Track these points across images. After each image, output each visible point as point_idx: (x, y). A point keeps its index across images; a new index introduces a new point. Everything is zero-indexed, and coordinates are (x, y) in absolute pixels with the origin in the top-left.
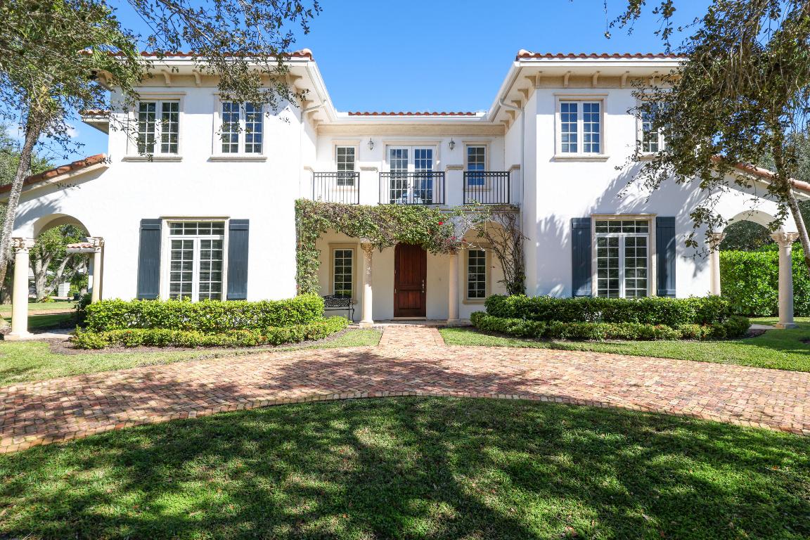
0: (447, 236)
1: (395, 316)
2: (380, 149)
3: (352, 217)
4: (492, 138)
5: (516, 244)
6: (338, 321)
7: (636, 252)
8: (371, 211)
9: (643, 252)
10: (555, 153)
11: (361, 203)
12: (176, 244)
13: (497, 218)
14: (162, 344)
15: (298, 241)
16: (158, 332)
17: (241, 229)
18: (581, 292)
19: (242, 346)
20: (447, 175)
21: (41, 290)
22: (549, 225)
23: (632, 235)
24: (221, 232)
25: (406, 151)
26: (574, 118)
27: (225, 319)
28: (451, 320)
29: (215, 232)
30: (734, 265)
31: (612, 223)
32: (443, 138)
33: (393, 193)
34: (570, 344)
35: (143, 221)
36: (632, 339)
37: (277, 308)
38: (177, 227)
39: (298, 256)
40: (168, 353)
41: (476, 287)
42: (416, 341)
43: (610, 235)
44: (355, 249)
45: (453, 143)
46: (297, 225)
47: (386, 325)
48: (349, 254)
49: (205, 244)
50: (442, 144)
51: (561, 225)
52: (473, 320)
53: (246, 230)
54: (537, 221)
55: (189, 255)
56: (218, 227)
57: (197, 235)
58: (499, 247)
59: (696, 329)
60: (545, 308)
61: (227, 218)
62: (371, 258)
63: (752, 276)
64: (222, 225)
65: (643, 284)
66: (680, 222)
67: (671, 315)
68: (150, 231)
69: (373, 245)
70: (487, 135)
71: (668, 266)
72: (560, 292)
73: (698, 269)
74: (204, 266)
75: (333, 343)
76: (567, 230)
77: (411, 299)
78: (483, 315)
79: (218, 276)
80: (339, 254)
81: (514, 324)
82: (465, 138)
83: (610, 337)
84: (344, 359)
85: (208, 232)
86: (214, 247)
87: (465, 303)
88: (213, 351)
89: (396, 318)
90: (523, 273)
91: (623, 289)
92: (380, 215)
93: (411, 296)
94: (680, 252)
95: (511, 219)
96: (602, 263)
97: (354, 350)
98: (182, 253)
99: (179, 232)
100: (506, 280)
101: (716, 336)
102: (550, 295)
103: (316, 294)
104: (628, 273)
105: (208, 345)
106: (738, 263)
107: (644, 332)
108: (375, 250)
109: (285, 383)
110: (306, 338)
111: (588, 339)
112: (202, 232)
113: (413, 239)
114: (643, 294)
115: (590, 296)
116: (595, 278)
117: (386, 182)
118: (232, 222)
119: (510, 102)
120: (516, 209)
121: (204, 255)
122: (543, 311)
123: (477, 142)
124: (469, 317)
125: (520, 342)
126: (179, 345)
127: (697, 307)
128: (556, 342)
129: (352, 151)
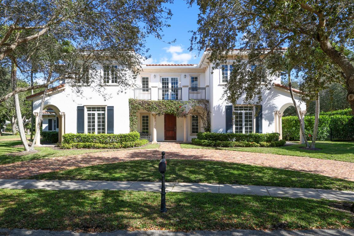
0: (183, 111)
1: (165, 140)
2: (158, 78)
3: (149, 105)
4: (201, 73)
5: (208, 114)
6: (145, 141)
7: (249, 117)
8: (155, 102)
9: (251, 117)
10: (220, 83)
11: (152, 100)
12: (89, 115)
13: (201, 105)
14: (89, 147)
15: (130, 113)
16: (87, 144)
17: (111, 110)
18: (229, 131)
19: (115, 148)
20: (183, 89)
21: (15, 130)
22: (218, 108)
23: (247, 111)
24: (104, 111)
25: (168, 79)
26: (227, 70)
27: (108, 140)
28: (185, 141)
29: (102, 110)
30: (291, 121)
31: (240, 107)
32: (182, 73)
33: (163, 94)
34: (222, 148)
35: (78, 107)
36: (243, 147)
37: (125, 136)
38: (89, 109)
39: (130, 118)
40: (92, 150)
41: (195, 129)
42: (172, 147)
43: (239, 112)
44: (150, 115)
45: (185, 76)
46: (129, 107)
47: (161, 143)
48: (147, 117)
49: (99, 114)
50: (182, 76)
51: (222, 108)
52: (192, 141)
53: (113, 110)
54: (214, 106)
55: (94, 118)
56: (103, 109)
57: (96, 112)
58: (202, 115)
59: (265, 143)
60: (215, 136)
61: (106, 106)
62: (156, 119)
63: (298, 125)
64: (105, 108)
65: (251, 128)
66: (264, 107)
67: (257, 139)
68: (80, 110)
69: (156, 114)
70: (198, 73)
71: (260, 122)
72: (221, 131)
73: (270, 124)
74: (99, 122)
75: (144, 147)
76: (224, 110)
77: (170, 134)
78: (195, 139)
79: (104, 125)
80: (143, 117)
81: (204, 142)
82: (190, 74)
83: (236, 146)
84: (149, 152)
85: (100, 110)
86: (102, 115)
87: (191, 135)
88: (107, 150)
89: (165, 141)
90: (210, 125)
91: (244, 130)
92: (158, 104)
93: (170, 133)
94: (264, 118)
95: (206, 105)
96: (236, 121)
97: (151, 149)
98: (91, 118)
99: (90, 111)
100: (204, 127)
101: (272, 146)
102: (218, 132)
103: (137, 132)
104: (246, 125)
105: (104, 148)
106: (293, 121)
107: (247, 145)
108: (157, 116)
109: (132, 157)
110: (135, 146)
111: (229, 147)
112: (98, 111)
113: (170, 112)
114: (251, 132)
115: (232, 132)
116: (234, 127)
117: (161, 92)
118: (108, 107)
119: (205, 62)
120: (208, 101)
121: (99, 118)
122: (215, 138)
123: (195, 75)
124: (191, 140)
125: (206, 147)
126: (94, 147)
127: (267, 136)
128: (218, 148)
129: (147, 78)
